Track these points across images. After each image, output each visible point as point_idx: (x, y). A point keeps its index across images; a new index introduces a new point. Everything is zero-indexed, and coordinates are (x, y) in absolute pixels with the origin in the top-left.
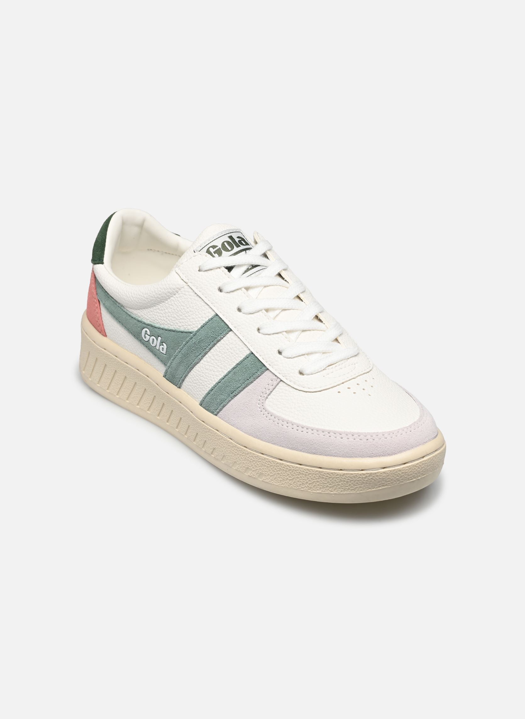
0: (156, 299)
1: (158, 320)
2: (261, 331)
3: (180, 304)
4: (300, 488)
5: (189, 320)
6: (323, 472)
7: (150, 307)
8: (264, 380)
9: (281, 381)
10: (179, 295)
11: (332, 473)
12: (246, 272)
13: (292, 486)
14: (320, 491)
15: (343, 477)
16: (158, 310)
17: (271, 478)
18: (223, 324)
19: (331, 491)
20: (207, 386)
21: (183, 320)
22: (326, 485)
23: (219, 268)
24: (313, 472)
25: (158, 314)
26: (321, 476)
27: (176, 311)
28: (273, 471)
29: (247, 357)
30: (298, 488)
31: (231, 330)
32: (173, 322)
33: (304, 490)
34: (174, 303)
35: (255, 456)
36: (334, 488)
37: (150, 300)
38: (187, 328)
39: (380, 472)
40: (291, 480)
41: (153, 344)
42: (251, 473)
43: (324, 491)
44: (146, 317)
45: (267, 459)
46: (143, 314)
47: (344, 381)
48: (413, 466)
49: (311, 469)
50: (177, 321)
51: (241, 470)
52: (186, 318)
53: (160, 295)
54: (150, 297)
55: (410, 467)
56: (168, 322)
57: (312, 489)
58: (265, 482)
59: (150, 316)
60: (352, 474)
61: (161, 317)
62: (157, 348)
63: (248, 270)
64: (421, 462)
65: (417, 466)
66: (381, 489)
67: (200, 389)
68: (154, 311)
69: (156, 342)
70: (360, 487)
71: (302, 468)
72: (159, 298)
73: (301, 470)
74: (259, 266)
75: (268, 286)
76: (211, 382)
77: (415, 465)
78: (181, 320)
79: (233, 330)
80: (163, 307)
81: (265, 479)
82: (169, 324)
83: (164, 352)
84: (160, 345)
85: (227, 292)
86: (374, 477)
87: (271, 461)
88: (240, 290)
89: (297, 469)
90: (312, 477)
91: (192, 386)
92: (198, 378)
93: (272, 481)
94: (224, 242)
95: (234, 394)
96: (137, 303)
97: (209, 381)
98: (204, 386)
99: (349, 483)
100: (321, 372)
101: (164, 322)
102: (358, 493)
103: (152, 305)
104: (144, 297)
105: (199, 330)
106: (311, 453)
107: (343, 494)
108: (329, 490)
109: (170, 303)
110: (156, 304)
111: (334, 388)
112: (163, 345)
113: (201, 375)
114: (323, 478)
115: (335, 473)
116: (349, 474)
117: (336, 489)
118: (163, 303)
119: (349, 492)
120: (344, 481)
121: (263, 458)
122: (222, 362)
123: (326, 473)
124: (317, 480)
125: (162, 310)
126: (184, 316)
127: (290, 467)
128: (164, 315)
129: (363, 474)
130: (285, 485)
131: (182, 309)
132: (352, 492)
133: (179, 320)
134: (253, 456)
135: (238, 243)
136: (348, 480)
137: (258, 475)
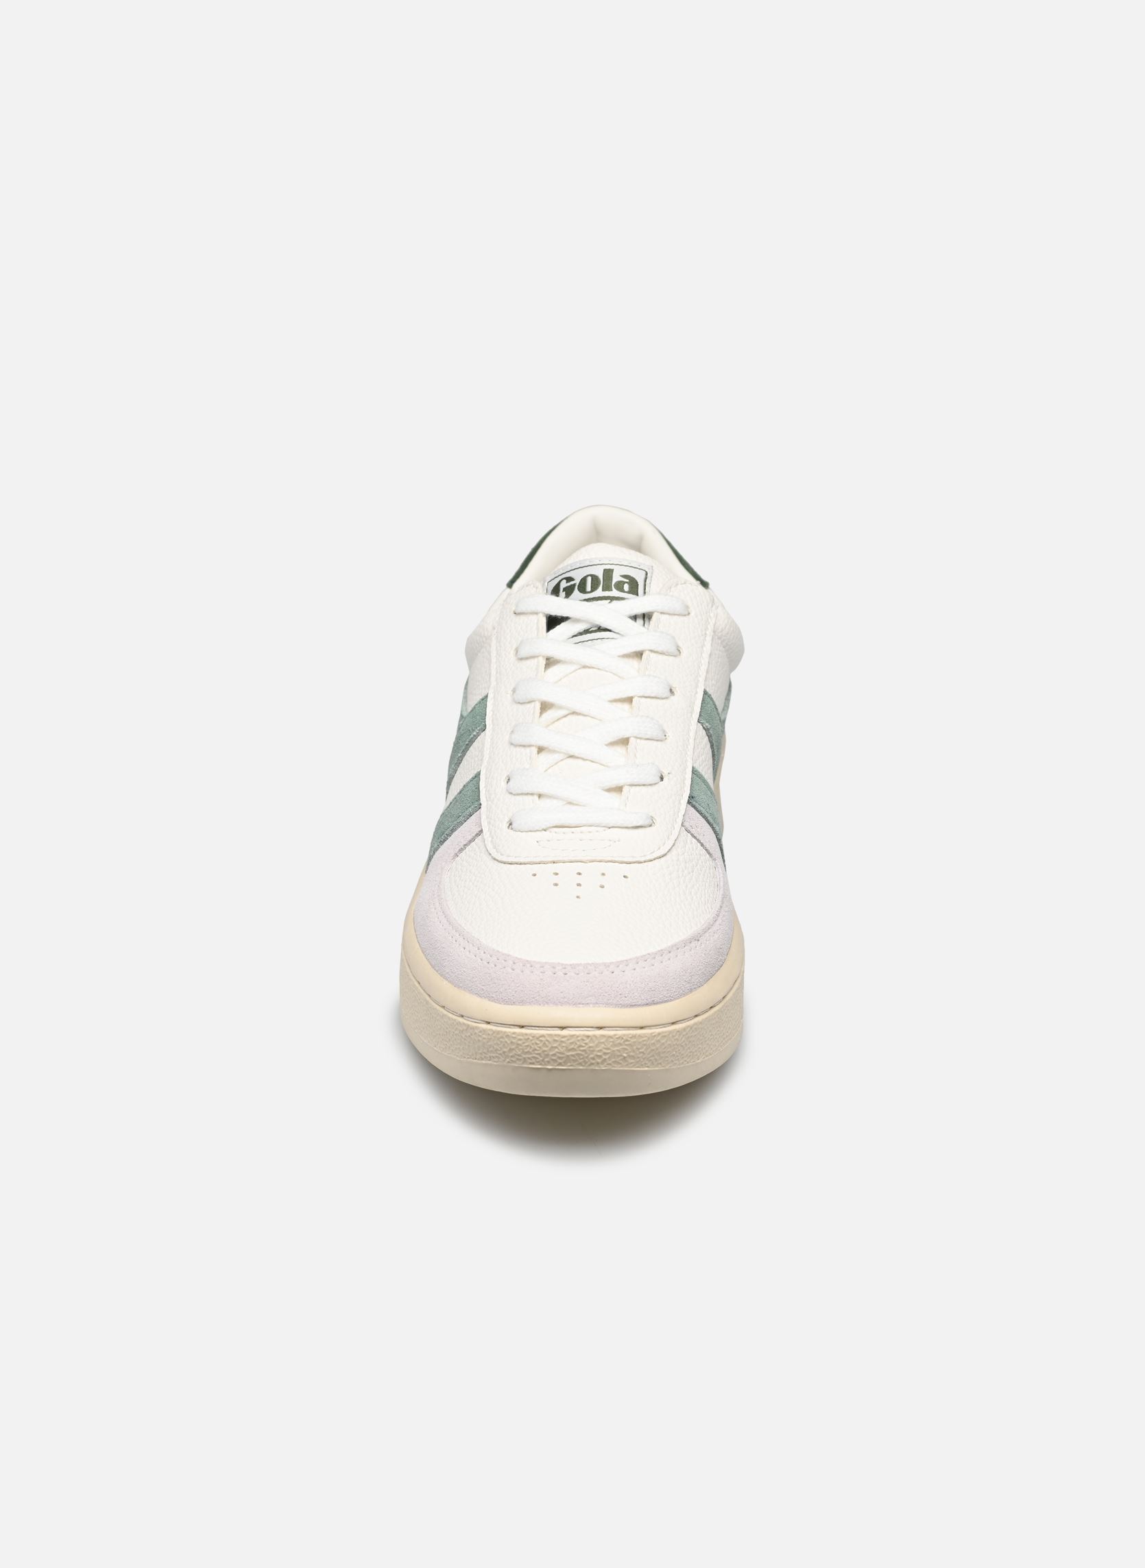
9: (482, 830)
12: (580, 634)
29: (474, 778)
47: (555, 859)
48: (533, 1037)
55: (526, 1037)
63: (587, 632)
64: (550, 1035)
65: (541, 1039)
74: (610, 631)
75: (589, 667)
77: (538, 1036)
94: (588, 576)
100: (538, 833)
111: (533, 865)
135: (613, 583)
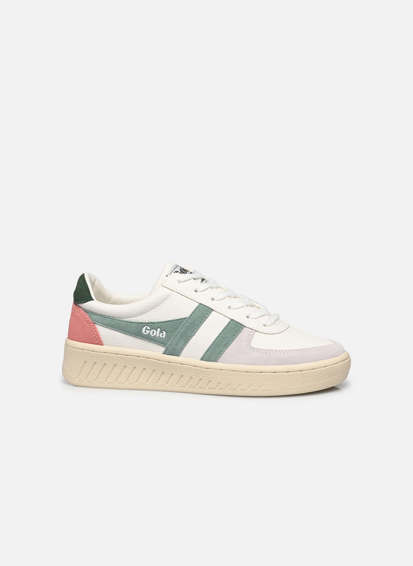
0: (154, 305)
1: (155, 319)
2: (231, 308)
3: (172, 304)
4: (289, 387)
5: (181, 311)
6: (304, 372)
7: (147, 312)
8: (244, 333)
9: (256, 331)
10: (170, 299)
11: (309, 372)
13: (283, 387)
14: (302, 386)
15: (316, 373)
16: (154, 312)
17: (268, 386)
18: (206, 308)
19: (309, 384)
20: (205, 347)
21: (177, 313)
22: (306, 381)
23: (190, 279)
24: (297, 375)
25: (155, 314)
26: (302, 376)
27: (170, 309)
28: (270, 381)
29: (230, 323)
30: (287, 387)
31: (213, 310)
32: (168, 316)
33: (291, 388)
34: (167, 305)
35: (256, 375)
36: (310, 382)
37: (149, 306)
38: (180, 317)
39: (335, 366)
40: (283, 383)
41: (153, 334)
42: (254, 387)
43: (304, 385)
44: (145, 319)
45: (265, 375)
46: (142, 318)
49: (295, 373)
50: (172, 315)
51: (245, 388)
52: (178, 311)
53: (156, 301)
54: (148, 305)
56: (165, 317)
57: (296, 386)
58: (265, 390)
59: (148, 318)
60: (321, 370)
61: (158, 315)
62: (157, 336)
66: (335, 377)
67: (199, 351)
68: (151, 314)
69: (157, 333)
70: (325, 378)
71: (290, 374)
72: (156, 304)
73: (290, 375)
76: (207, 343)
78: (175, 314)
79: (215, 310)
80: (158, 309)
81: (264, 388)
82: (165, 318)
83: (164, 337)
84: (160, 333)
85: (202, 291)
86: (332, 369)
87: (268, 375)
88: (208, 289)
89: (287, 375)
90: (296, 378)
91: (191, 351)
92: (196, 344)
93: (270, 388)
94: (180, 269)
95: (226, 345)
96: (137, 312)
97: (206, 344)
98: (202, 347)
99: (319, 376)
101: (161, 318)
102: (324, 382)
103: (150, 310)
104: (143, 306)
105: (191, 315)
106: (293, 364)
107: (315, 384)
108: (308, 384)
109: (164, 305)
110: (153, 308)
112: (163, 333)
113: (199, 342)
114: (304, 376)
115: (311, 372)
116: (319, 370)
117: (311, 382)
118: (158, 307)
119: (319, 383)
120: (317, 375)
121: (262, 375)
122: (213, 330)
123: (305, 373)
124: (300, 379)
125: (158, 311)
126: (177, 310)
127: (282, 375)
128: (160, 314)
129: (327, 368)
130: (279, 388)
131: (174, 306)
132: (320, 382)
133: (173, 313)
134: (255, 376)
136: (319, 374)
137: (259, 387)
